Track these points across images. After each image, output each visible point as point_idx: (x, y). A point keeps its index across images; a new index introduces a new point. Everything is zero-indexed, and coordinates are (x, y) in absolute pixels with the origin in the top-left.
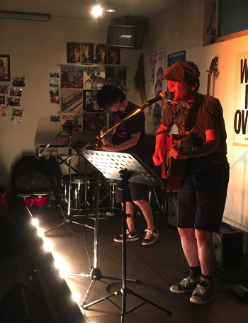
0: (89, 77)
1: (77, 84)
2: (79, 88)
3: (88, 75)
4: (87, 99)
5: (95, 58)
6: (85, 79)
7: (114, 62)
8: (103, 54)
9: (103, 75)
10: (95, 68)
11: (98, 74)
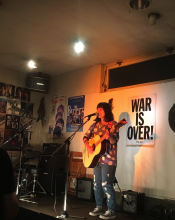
1: (2, 110)
2: (4, 113)
5: (15, 95)
6: (8, 108)
7: (27, 99)
8: (20, 93)
10: (15, 101)
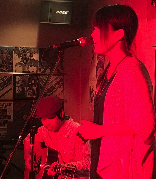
0: (19, 60)
1: (6, 67)
2: (8, 71)
3: (19, 57)
4: (18, 85)
6: (15, 62)
9: (36, 57)
11: (31, 56)
